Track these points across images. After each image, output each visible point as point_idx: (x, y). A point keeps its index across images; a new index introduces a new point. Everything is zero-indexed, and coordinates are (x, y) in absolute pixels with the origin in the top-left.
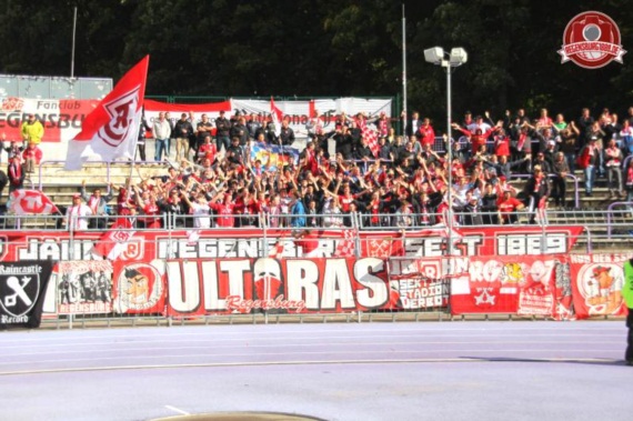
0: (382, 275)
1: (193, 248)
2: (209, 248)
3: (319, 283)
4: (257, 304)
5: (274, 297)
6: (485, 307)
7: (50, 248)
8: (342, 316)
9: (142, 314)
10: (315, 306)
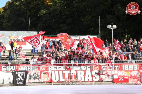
0: (99, 74)
1: (56, 68)
2: (59, 68)
3: (85, 76)
4: (71, 80)
5: (75, 79)
6: (121, 81)
7: (25, 68)
8: (89, 83)
9: (46, 82)
10: (84, 81)
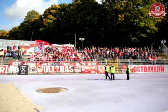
0: (73, 68)
2: (49, 64)
3: (64, 69)
4: (56, 72)
5: (58, 71)
6: (86, 72)
7: (28, 64)
8: (67, 74)
9: (40, 73)
10: (64, 72)
